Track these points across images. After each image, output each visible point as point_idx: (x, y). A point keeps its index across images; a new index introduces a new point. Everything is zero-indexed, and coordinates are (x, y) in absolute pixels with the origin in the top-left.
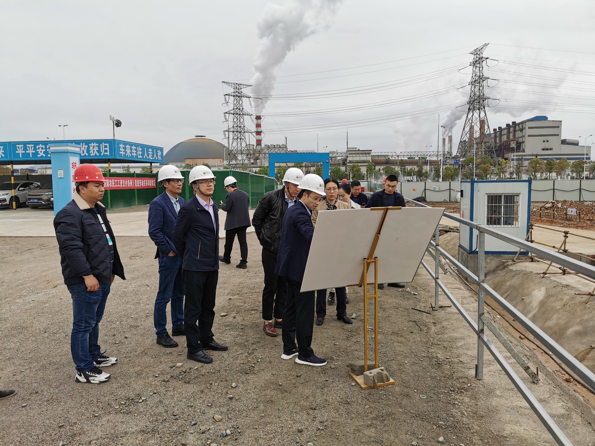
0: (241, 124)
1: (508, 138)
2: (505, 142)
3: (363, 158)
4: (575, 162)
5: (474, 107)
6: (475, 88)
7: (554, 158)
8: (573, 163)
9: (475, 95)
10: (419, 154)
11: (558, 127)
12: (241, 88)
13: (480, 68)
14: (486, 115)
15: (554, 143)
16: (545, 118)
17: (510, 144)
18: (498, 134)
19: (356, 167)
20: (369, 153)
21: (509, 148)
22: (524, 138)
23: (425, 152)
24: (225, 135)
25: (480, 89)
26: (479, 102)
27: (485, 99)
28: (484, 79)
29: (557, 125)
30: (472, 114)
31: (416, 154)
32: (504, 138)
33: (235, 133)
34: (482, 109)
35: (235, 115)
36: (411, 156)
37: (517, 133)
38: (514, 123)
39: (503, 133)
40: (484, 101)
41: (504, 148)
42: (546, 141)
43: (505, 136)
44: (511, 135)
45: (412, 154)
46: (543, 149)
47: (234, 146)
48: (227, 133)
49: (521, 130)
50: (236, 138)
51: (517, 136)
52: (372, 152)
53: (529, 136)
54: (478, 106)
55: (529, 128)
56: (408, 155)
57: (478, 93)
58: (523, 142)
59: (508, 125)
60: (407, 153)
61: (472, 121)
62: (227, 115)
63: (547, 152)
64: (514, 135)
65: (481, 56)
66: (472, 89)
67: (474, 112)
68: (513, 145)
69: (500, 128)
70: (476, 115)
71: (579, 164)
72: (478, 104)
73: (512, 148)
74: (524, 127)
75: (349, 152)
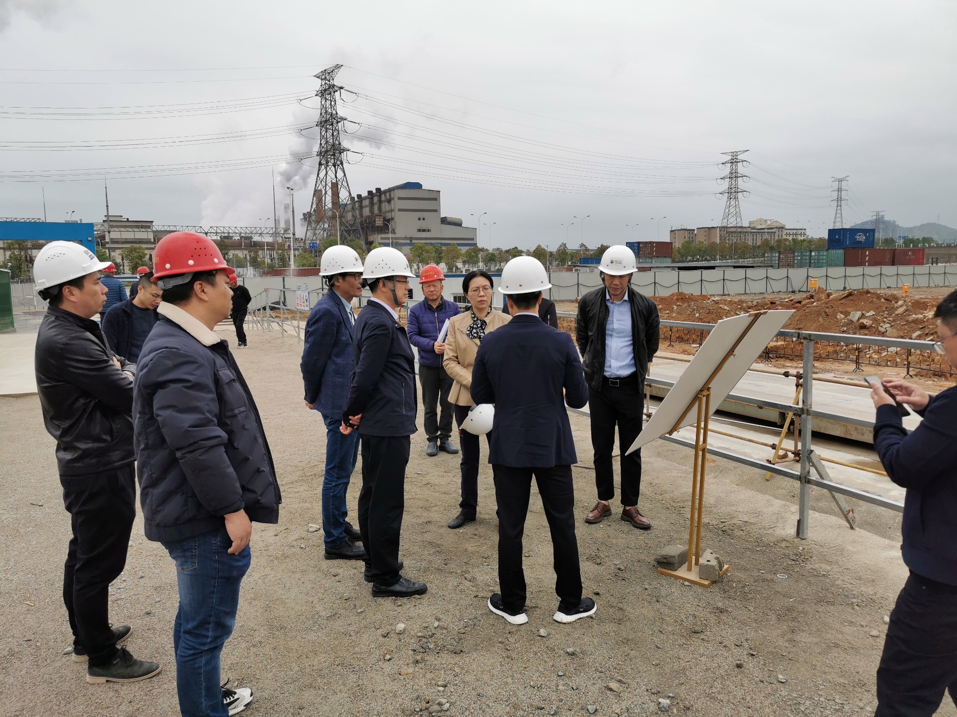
1: (372, 211)
2: (368, 217)
3: (139, 235)
4: (468, 249)
5: (327, 162)
6: (326, 132)
7: (439, 243)
8: (466, 251)
9: (327, 142)
10: (243, 232)
11: (435, 199)
13: (331, 101)
14: (345, 175)
15: (431, 222)
16: (418, 186)
17: (374, 221)
18: (357, 205)
20: (149, 227)
21: (373, 226)
22: (393, 213)
23: (252, 229)
25: (335, 134)
26: (334, 155)
27: (342, 151)
28: (339, 120)
29: (434, 197)
30: (324, 172)
32: (366, 212)
34: (338, 165)
37: (383, 205)
38: (378, 190)
39: (364, 204)
40: (340, 153)
41: (368, 227)
42: (422, 219)
43: (368, 209)
44: (376, 207)
46: (419, 230)
49: (389, 201)
51: (383, 209)
52: (154, 224)
53: (400, 210)
54: (333, 160)
55: (399, 198)
57: (332, 140)
58: (392, 219)
59: (370, 193)
60: (222, 229)
61: (326, 183)
63: (423, 235)
64: (380, 209)
65: (332, 82)
66: (323, 134)
67: (328, 169)
68: (379, 222)
69: (359, 196)
70: (331, 174)
71: (474, 253)
72: (332, 157)
73: (378, 227)
74: (392, 196)
75: (111, 223)
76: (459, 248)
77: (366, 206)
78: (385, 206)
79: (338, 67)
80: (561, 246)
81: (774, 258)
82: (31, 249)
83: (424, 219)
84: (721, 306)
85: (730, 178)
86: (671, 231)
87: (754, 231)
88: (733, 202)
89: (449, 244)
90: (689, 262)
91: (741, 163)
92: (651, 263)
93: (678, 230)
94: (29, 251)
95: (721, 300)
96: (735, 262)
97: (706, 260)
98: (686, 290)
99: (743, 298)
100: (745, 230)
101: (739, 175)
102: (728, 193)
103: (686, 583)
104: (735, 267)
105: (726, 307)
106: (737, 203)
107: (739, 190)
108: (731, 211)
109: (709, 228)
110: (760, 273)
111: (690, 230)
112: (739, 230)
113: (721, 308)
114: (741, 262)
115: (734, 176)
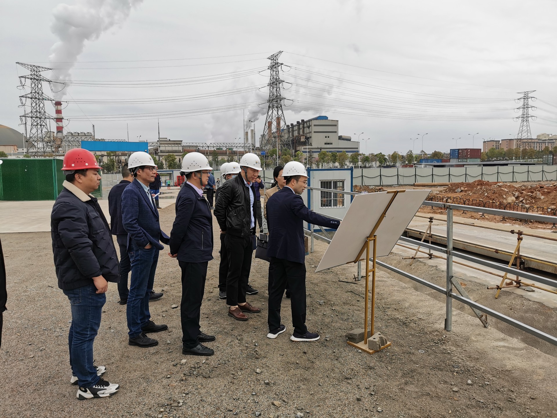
0: (41, 109)
1: (299, 133)
2: (296, 136)
3: (176, 148)
4: (352, 154)
5: (273, 106)
6: (273, 89)
7: (335, 151)
8: (351, 155)
9: (273, 95)
10: (227, 146)
11: (336, 125)
12: (40, 71)
13: (276, 72)
14: (283, 112)
15: (333, 138)
16: (325, 118)
17: (300, 139)
18: (291, 129)
19: (172, 156)
20: (180, 144)
21: (299, 142)
22: (311, 134)
23: (232, 144)
24: (22, 120)
25: (278, 90)
26: (277, 102)
27: (281, 99)
28: (280, 82)
30: (271, 111)
31: (224, 145)
32: (296, 134)
33: (34, 119)
34: (279, 107)
35: (33, 99)
36: (220, 146)
37: (305, 129)
38: (303, 121)
39: (294, 129)
40: (280, 100)
41: (296, 142)
42: (327, 137)
43: (297, 132)
44: (301, 131)
45: (221, 145)
46: (326, 144)
47: (32, 132)
48: (24, 118)
49: (309, 127)
50: (35, 124)
51: (305, 132)
52: (182, 142)
53: (315, 132)
54: (276, 104)
55: (315, 125)
56: (217, 146)
57: (276, 93)
58: (311, 137)
59: (298, 122)
60: (216, 144)
61: (272, 117)
62: (24, 99)
63: (328, 146)
64: (303, 131)
65: (277, 61)
66: (271, 90)
67: (273, 109)
68: (303, 139)
69: (292, 125)
70: (275, 112)
71: (355, 156)
72: (276, 103)
73: (302, 142)
74: (310, 124)
75: (161, 142)
76: (347, 153)
77: (296, 130)
78: (307, 130)
79: (281, 52)
80: (409, 152)
81: (549, 159)
82: (121, 156)
83: (328, 137)
84: (503, 189)
85: (523, 108)
86: (484, 142)
87: (540, 141)
88: (525, 123)
89: (341, 151)
90: (493, 161)
91: (530, 99)
92: (467, 162)
93: (487, 141)
94: (120, 157)
95: (503, 185)
96: (525, 161)
97: (506, 160)
98: (486, 179)
99: (525, 184)
100: (533, 141)
101: (529, 106)
102: (522, 117)
103: (360, 351)
104: (521, 164)
105: (506, 190)
106: (528, 124)
107: (529, 116)
108: (524, 129)
109: (510, 140)
110: (539, 168)
111: (497, 141)
112: (530, 141)
113: (502, 190)
114: (529, 161)
115: (526, 107)
